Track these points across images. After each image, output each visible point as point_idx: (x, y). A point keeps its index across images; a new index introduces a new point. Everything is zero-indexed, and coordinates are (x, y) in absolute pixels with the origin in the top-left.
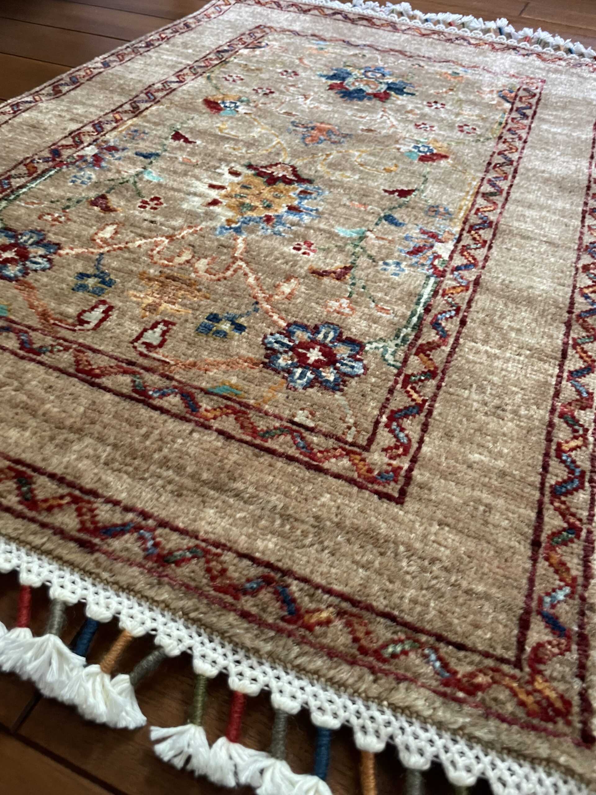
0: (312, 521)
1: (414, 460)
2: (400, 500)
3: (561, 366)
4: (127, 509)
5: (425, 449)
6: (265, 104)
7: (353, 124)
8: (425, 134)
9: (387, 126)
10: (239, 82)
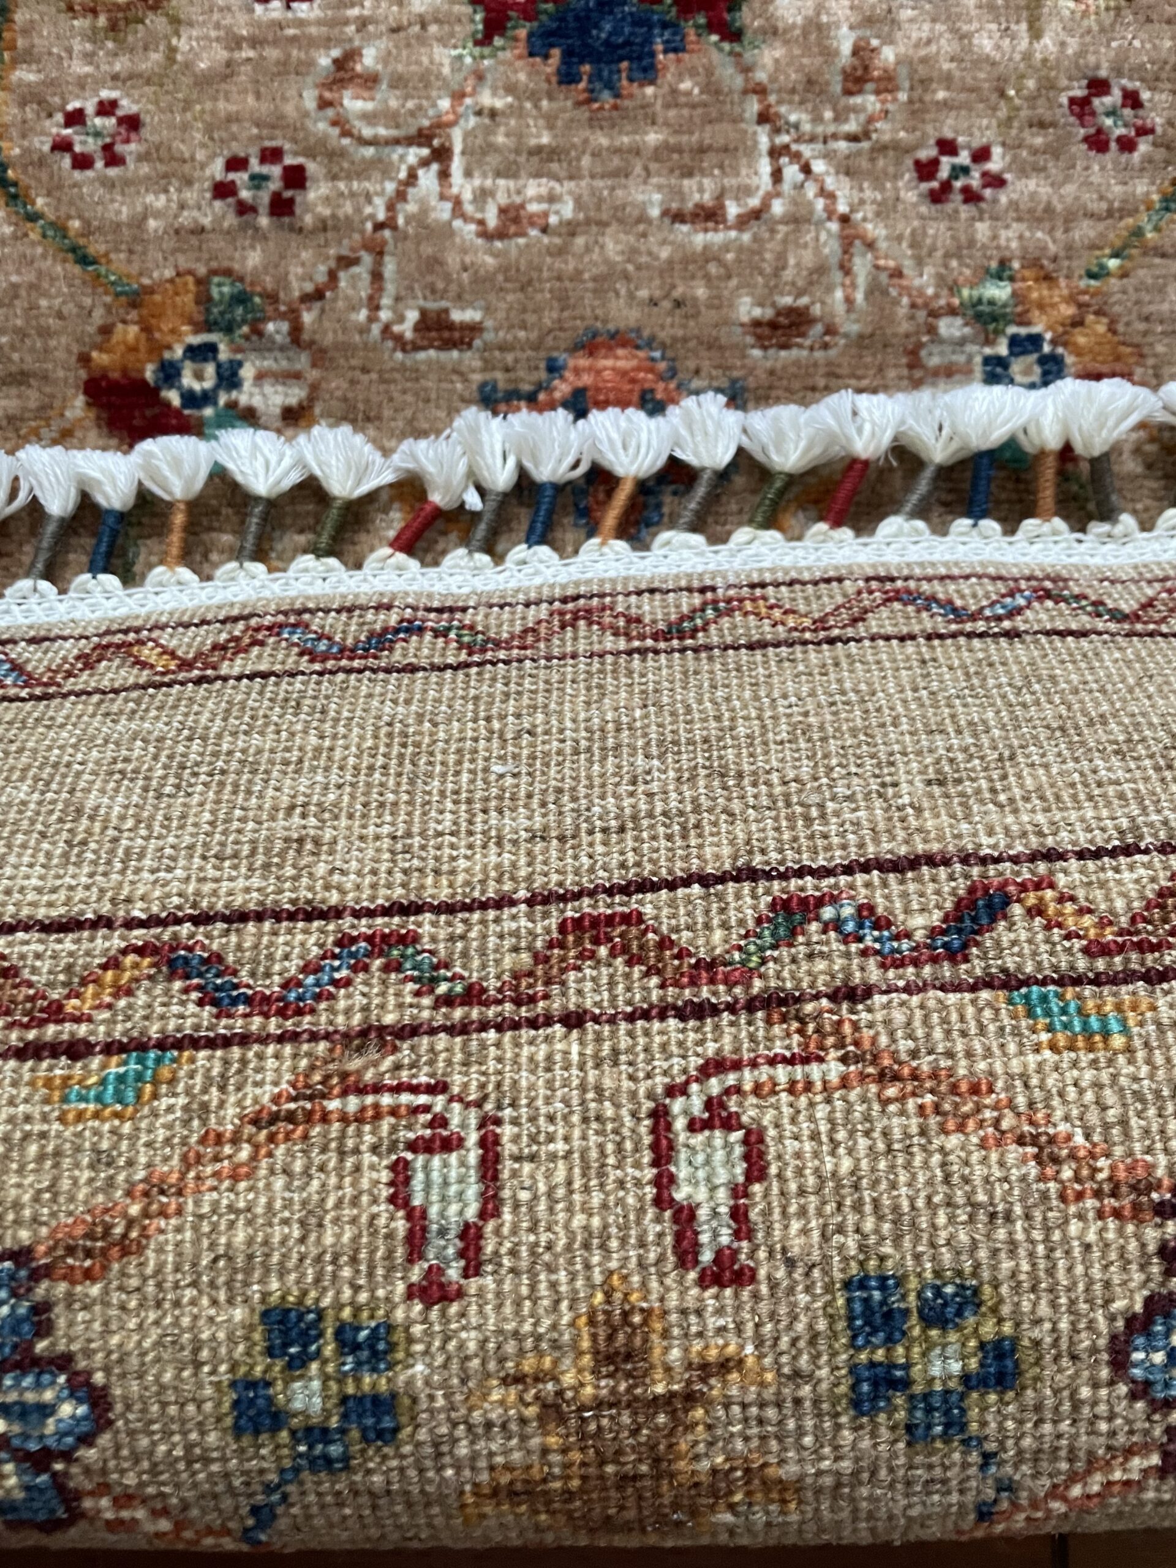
6: (318, 295)
7: (701, 292)
8: (982, 229)
9: (831, 248)
10: (130, 149)
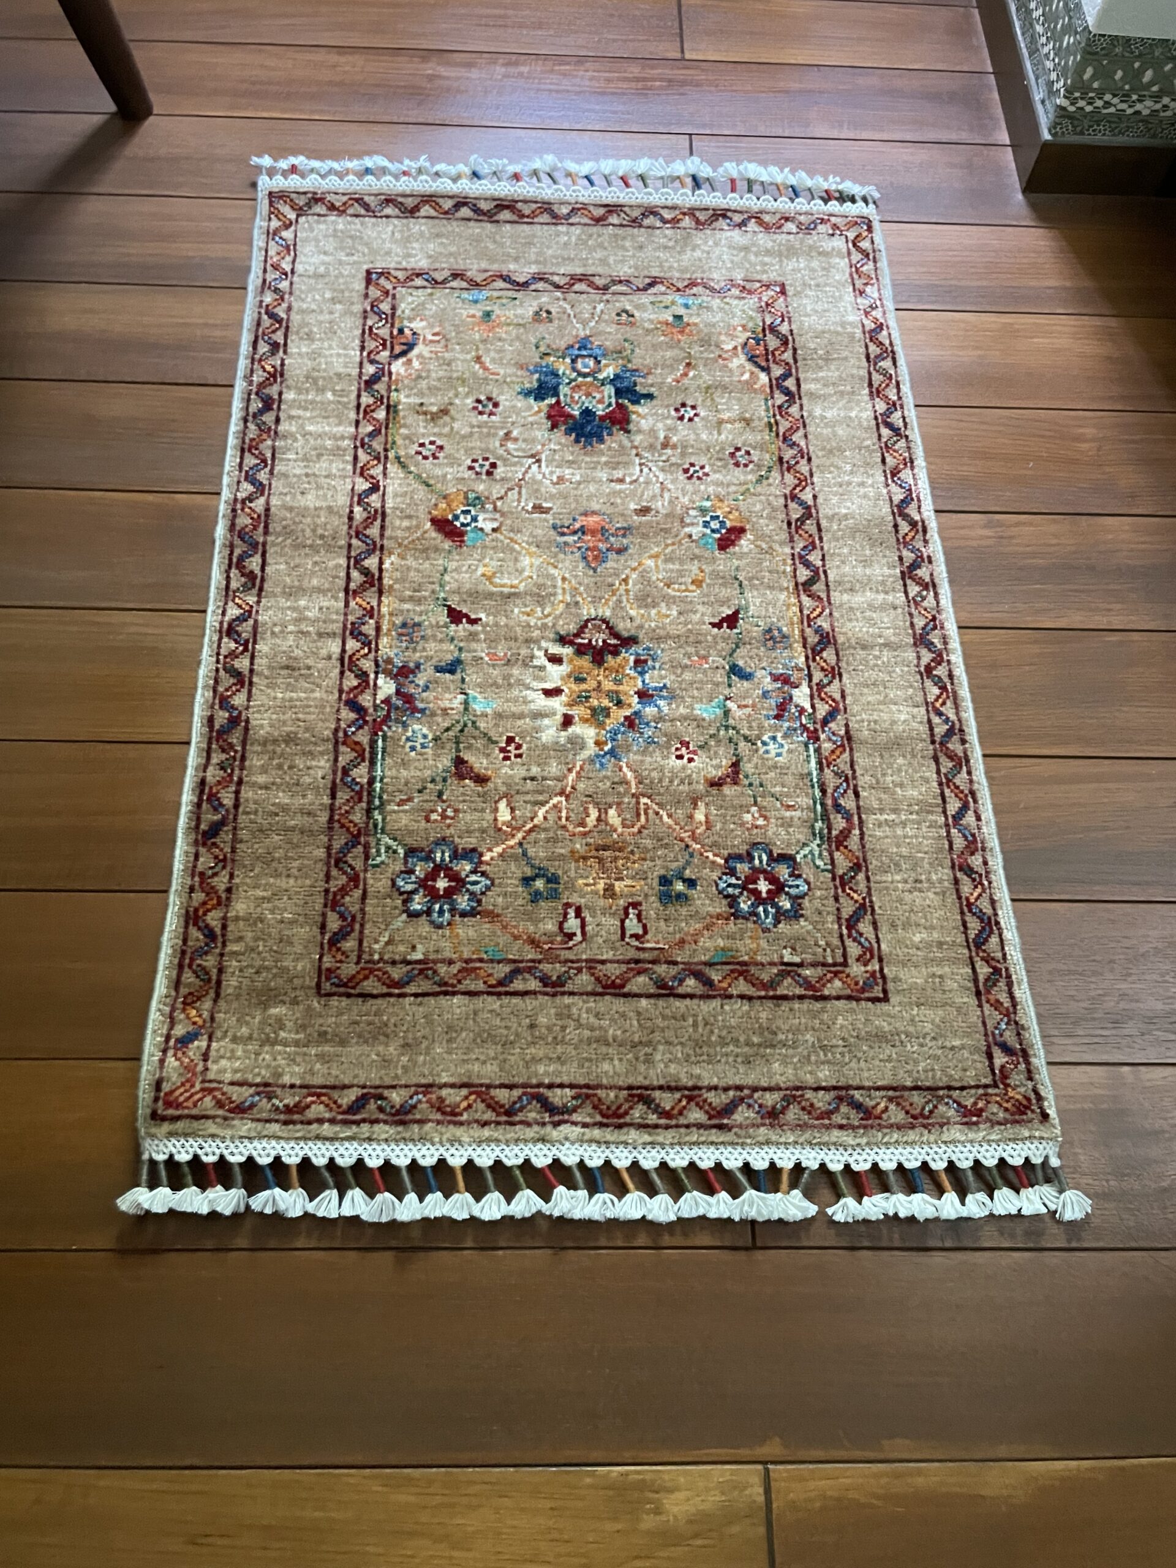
0: (840, 1042)
1: (881, 960)
2: (886, 999)
3: (945, 812)
4: (726, 1089)
5: (883, 946)
6: (502, 498)
7: (619, 501)
8: (702, 487)
9: (657, 491)
10: (441, 455)
